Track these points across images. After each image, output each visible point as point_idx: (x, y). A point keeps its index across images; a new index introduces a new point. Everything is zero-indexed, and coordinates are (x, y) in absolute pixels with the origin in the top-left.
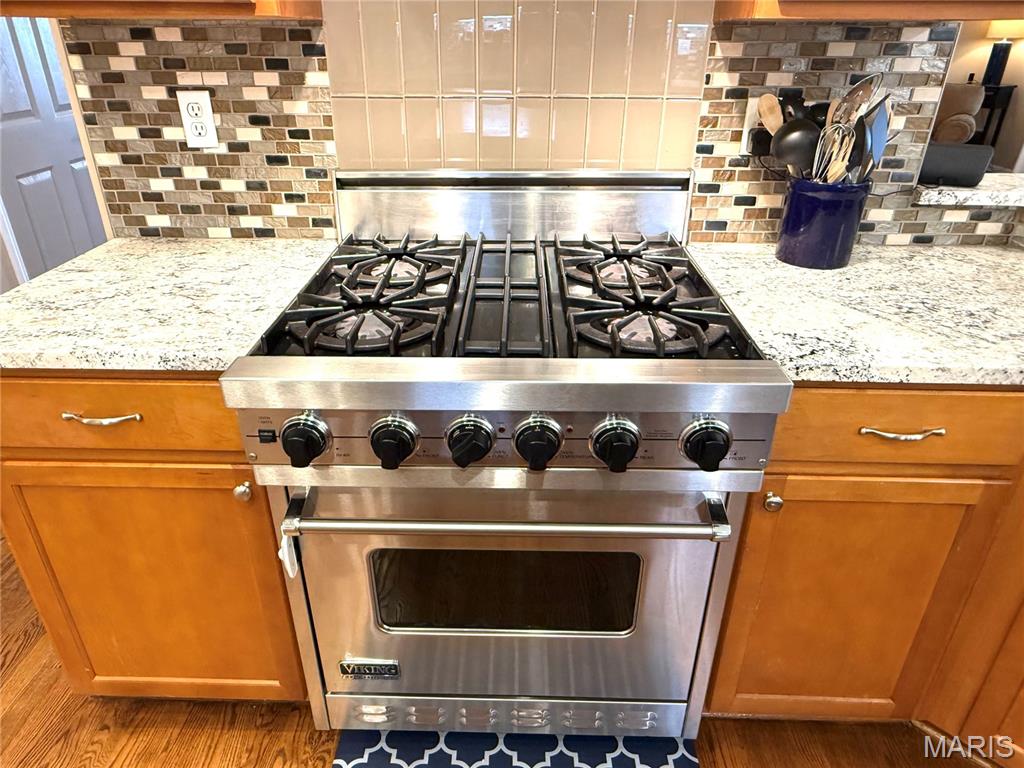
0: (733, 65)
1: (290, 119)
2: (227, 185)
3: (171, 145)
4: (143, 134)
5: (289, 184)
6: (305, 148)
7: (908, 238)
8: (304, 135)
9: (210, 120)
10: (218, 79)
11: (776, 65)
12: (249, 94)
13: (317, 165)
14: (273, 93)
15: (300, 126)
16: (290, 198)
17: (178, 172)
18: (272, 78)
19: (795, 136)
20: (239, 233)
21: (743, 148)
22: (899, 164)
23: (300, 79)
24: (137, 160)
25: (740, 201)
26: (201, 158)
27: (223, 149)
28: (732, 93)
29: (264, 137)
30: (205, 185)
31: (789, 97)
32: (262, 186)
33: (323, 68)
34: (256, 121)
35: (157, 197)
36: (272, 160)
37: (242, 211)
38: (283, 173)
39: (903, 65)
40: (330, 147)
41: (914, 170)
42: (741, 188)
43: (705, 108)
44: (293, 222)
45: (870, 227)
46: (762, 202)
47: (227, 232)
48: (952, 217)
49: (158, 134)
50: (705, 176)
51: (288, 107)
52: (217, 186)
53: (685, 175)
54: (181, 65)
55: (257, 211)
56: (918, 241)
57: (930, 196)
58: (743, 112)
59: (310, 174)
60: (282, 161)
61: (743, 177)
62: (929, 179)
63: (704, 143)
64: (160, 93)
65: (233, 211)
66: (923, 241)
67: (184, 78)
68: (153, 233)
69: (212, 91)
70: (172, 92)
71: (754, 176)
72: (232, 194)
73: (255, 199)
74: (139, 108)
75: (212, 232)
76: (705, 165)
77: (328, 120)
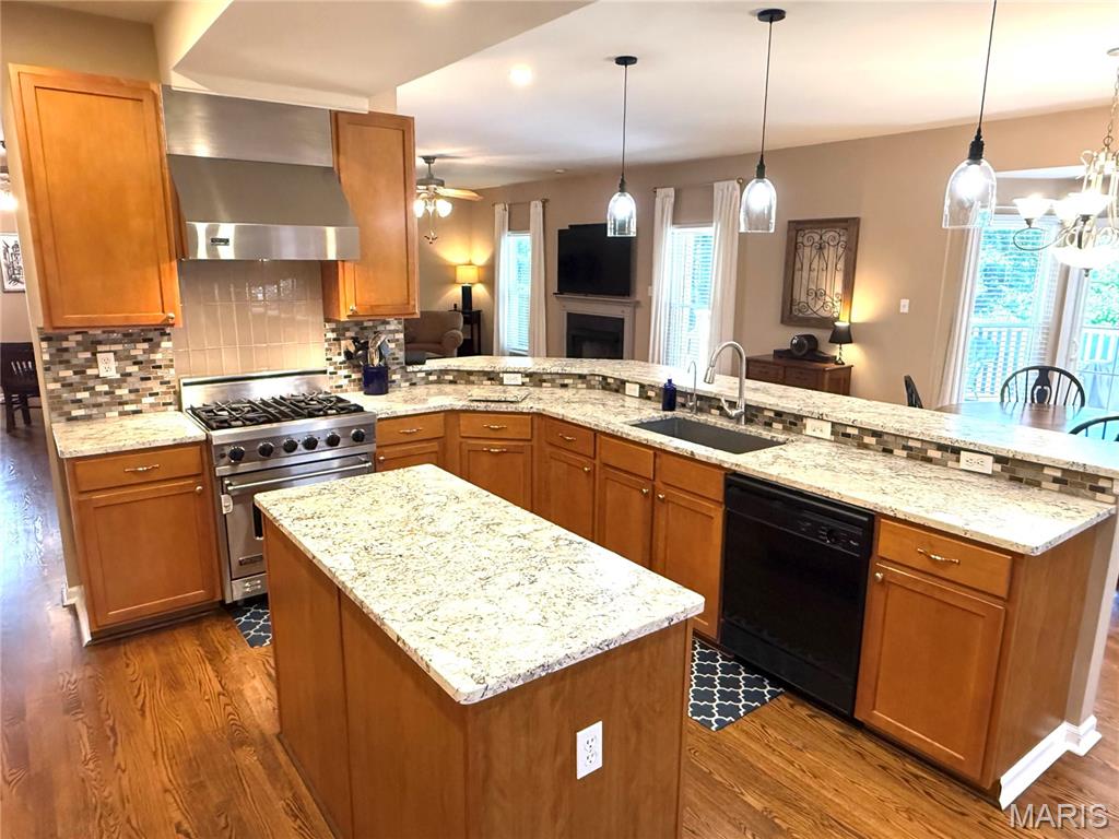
0: (333, 331)
1: (154, 361)
2: (118, 392)
3: (91, 377)
4: (75, 373)
5: (151, 389)
6: (159, 372)
7: (408, 384)
8: (160, 367)
9: (113, 364)
10: (118, 347)
11: (348, 330)
12: (133, 353)
13: (167, 379)
14: (145, 351)
15: (158, 364)
16: (151, 395)
17: (93, 388)
18: (146, 346)
19: (360, 352)
20: (122, 414)
21: (342, 358)
22: (397, 359)
23: (159, 346)
24: (71, 385)
25: (346, 377)
26: (105, 381)
27: (118, 376)
28: (334, 340)
29: (140, 370)
30: (106, 393)
31: (355, 340)
32: (137, 391)
33: (169, 340)
34: (135, 363)
35: (80, 401)
36: (143, 379)
37: (126, 403)
38: (149, 384)
39: (388, 327)
40: (172, 371)
41: (402, 360)
42: (345, 372)
43: (326, 345)
44: (152, 405)
45: (394, 381)
46: (354, 376)
47: (116, 414)
48: (419, 375)
49: (84, 372)
50: (331, 369)
51: (152, 357)
52: (113, 393)
53: (324, 369)
54: (100, 343)
55: (132, 402)
56: (411, 384)
57: (410, 369)
58: (340, 345)
59: (161, 383)
60: (149, 379)
61: (345, 368)
62: (409, 363)
63: (329, 357)
64: (88, 355)
65: (121, 404)
66: (414, 384)
67: (100, 348)
68: (76, 419)
69: (115, 353)
70: (94, 354)
71: (349, 367)
72: (121, 396)
73: (132, 396)
74: (74, 362)
75: (108, 414)
76: (330, 365)
77: (171, 360)
